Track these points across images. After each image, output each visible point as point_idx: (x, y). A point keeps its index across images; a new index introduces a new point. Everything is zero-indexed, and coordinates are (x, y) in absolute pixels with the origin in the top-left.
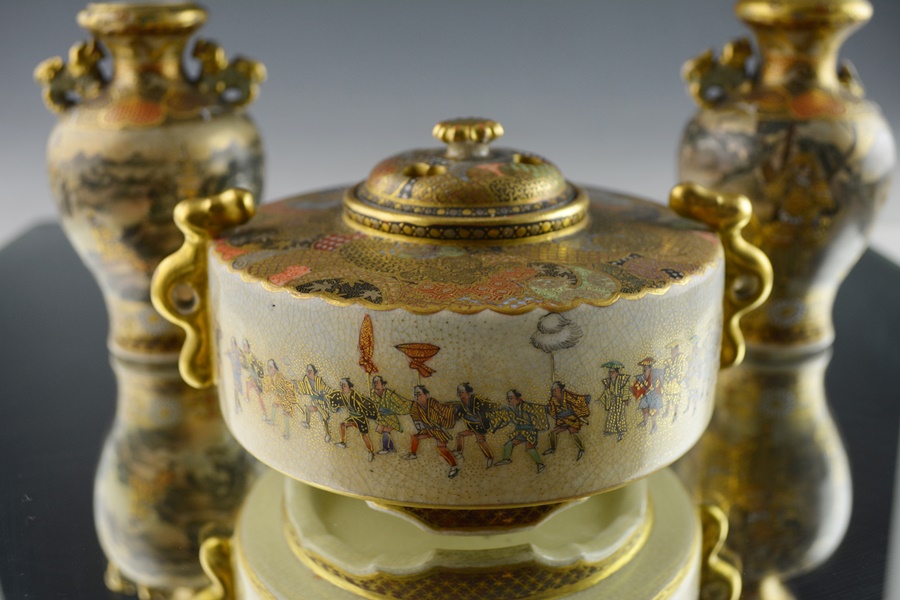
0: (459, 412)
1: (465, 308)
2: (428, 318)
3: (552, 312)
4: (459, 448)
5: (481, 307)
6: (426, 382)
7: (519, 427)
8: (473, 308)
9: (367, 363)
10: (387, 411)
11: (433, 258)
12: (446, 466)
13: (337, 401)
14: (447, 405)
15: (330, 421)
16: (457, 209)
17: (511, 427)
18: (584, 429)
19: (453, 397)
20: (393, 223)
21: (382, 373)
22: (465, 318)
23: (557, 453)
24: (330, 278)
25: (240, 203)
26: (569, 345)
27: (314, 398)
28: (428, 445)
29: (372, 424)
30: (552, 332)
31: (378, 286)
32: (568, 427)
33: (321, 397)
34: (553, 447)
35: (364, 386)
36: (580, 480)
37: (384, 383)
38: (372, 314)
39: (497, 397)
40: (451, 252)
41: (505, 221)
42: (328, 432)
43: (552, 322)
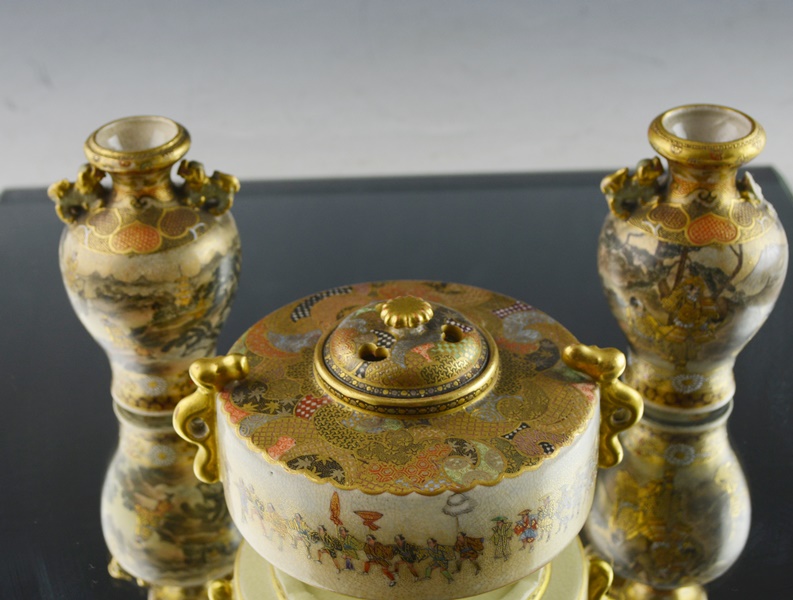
0: (395, 550)
1: (399, 491)
2: (375, 497)
3: (457, 492)
4: (397, 570)
5: (410, 490)
6: (374, 533)
7: (435, 559)
8: (405, 491)
9: (335, 518)
10: (349, 547)
11: (379, 431)
12: (387, 580)
13: (315, 537)
14: (388, 546)
15: (311, 548)
16: (397, 390)
17: (430, 559)
18: (480, 558)
19: (392, 542)
20: (351, 399)
21: (345, 525)
22: (399, 498)
23: (462, 572)
24: (309, 453)
25: (238, 365)
26: (467, 511)
27: (300, 532)
28: (375, 568)
29: (339, 553)
30: (457, 505)
31: (342, 465)
32: (469, 557)
33: (305, 533)
34: (459, 569)
35: (333, 530)
36: (478, 586)
37: (347, 531)
38: (339, 491)
39: (421, 542)
40: (392, 425)
41: (432, 402)
42: (310, 554)
43: (457, 499)
